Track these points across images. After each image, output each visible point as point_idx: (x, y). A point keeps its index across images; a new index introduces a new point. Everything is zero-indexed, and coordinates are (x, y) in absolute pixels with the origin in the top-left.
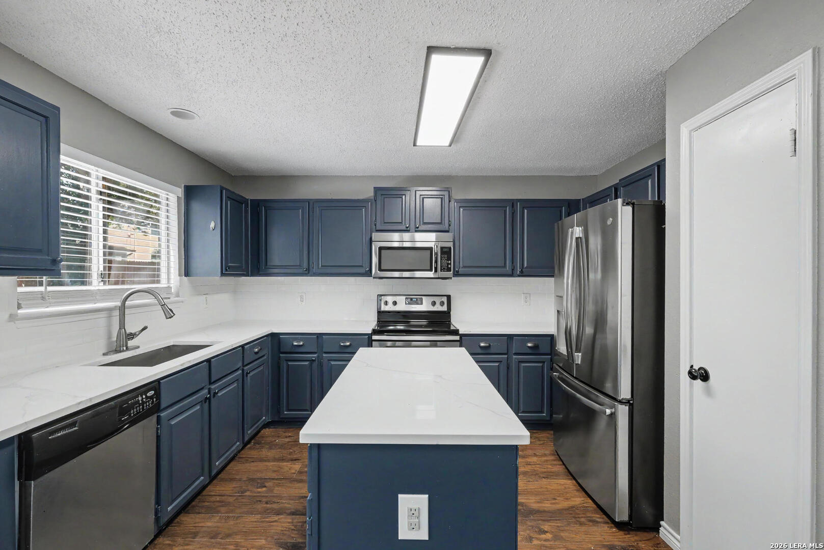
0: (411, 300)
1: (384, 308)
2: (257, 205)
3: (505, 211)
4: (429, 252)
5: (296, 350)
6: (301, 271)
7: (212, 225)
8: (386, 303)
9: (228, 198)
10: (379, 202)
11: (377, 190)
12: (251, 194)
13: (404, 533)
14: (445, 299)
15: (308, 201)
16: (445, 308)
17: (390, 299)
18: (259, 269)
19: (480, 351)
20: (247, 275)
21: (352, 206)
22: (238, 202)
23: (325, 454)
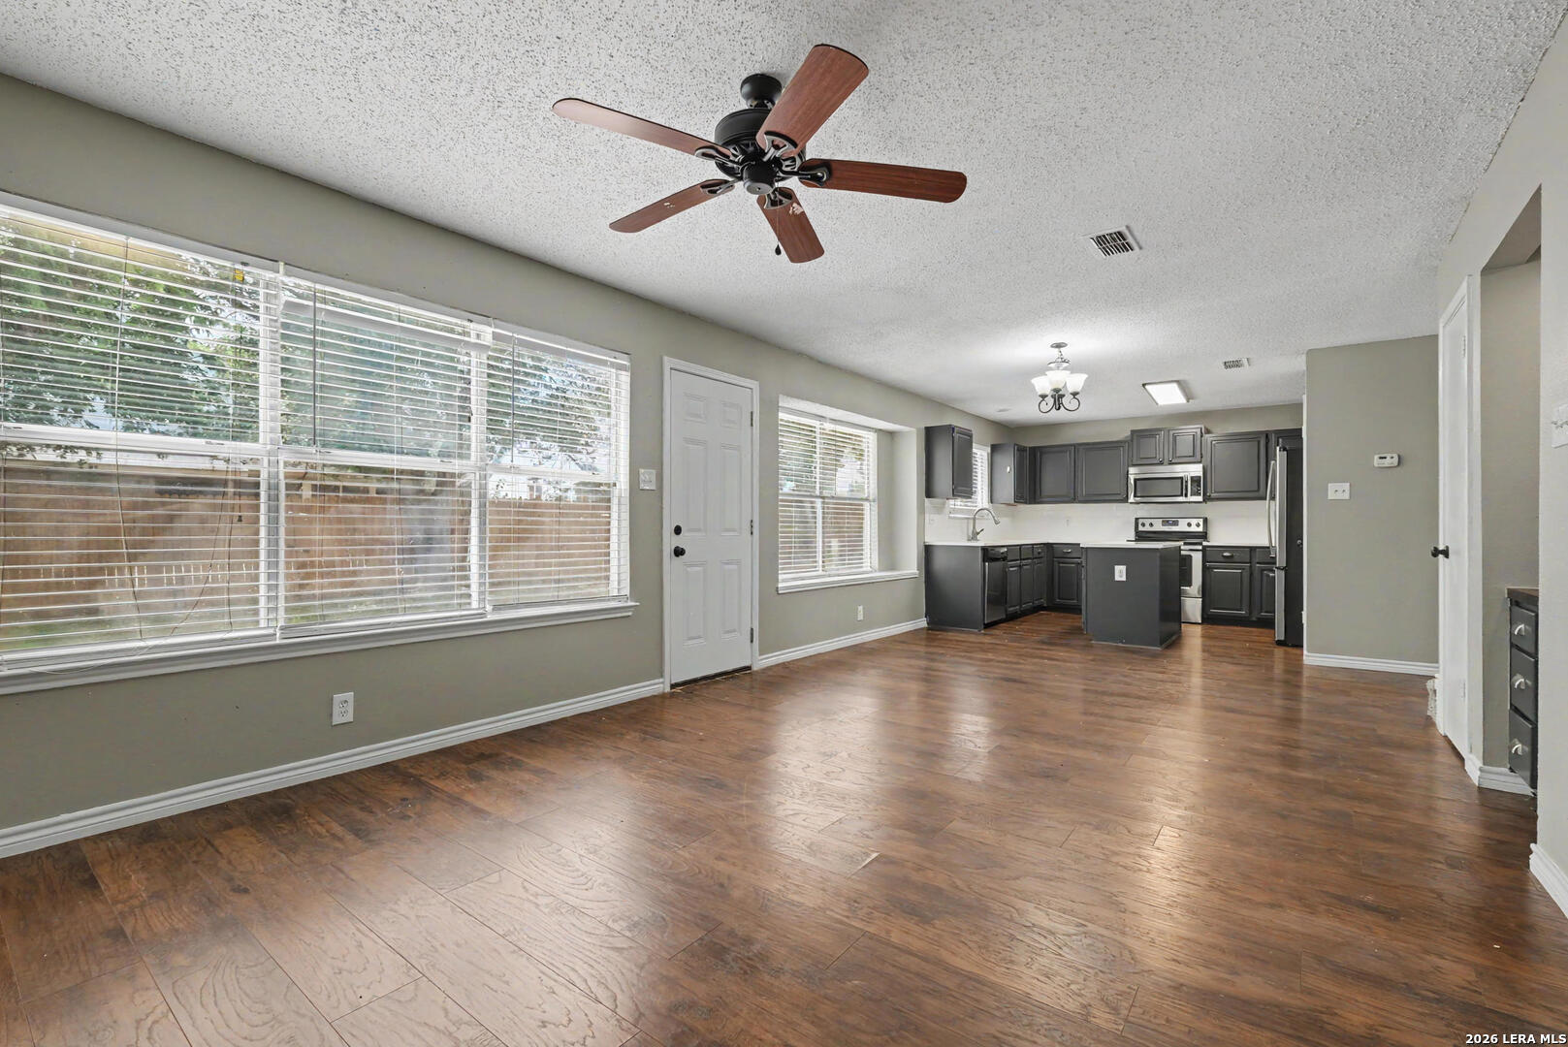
0: (1166, 522)
1: (1141, 528)
2: (1034, 450)
3: (1259, 442)
4: (1180, 481)
5: (1065, 556)
6: (1066, 499)
7: (1008, 469)
8: (1143, 525)
9: (1018, 450)
10: (1135, 441)
11: (1133, 432)
12: (1030, 443)
13: (1117, 578)
14: (1201, 522)
15: (1074, 445)
16: (1201, 529)
17: (1147, 522)
18: (1035, 498)
19: (1222, 559)
20: (1026, 503)
21: (1113, 446)
22: (1021, 450)
23: (1089, 551)
